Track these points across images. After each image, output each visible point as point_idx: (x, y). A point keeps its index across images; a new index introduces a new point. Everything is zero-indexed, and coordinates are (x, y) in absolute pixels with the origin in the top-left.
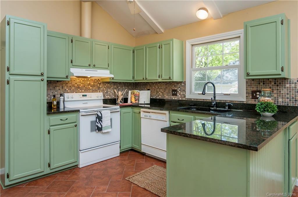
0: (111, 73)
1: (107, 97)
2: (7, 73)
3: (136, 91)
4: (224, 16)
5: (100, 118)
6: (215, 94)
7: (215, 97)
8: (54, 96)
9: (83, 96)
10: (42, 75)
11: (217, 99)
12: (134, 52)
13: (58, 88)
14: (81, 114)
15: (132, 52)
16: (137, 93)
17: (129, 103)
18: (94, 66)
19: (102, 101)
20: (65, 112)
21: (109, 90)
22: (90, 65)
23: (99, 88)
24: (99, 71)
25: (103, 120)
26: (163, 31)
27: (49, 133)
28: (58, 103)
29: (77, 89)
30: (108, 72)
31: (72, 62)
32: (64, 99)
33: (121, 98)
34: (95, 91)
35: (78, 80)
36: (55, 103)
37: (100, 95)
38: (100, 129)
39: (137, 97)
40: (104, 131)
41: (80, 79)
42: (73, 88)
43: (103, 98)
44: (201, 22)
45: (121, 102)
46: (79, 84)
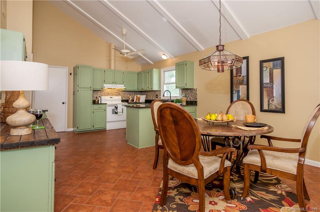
0: (125, 86)
1: (124, 99)
2: (78, 87)
3: (138, 96)
4: (174, 58)
5: (116, 108)
6: (170, 96)
7: (170, 98)
8: (97, 97)
9: (111, 98)
10: (91, 87)
11: (171, 99)
12: (138, 75)
13: (98, 94)
14: (107, 105)
15: (137, 74)
16: (139, 97)
17: (134, 101)
18: (115, 83)
19: (121, 100)
20: (101, 104)
21: (125, 95)
22: (113, 83)
23: (119, 94)
24: (118, 85)
25: (118, 109)
26: (152, 63)
27: (93, 112)
28: (98, 101)
29: (108, 94)
30: (123, 86)
31: (104, 81)
32: (101, 99)
33: (131, 99)
34: (118, 95)
35: (108, 90)
36: (97, 101)
37: (120, 98)
38: (116, 113)
39: (139, 99)
40: (118, 114)
41: (109, 89)
42: (106, 94)
43: (121, 99)
44: (164, 61)
45: (131, 101)
46: (109, 92)
